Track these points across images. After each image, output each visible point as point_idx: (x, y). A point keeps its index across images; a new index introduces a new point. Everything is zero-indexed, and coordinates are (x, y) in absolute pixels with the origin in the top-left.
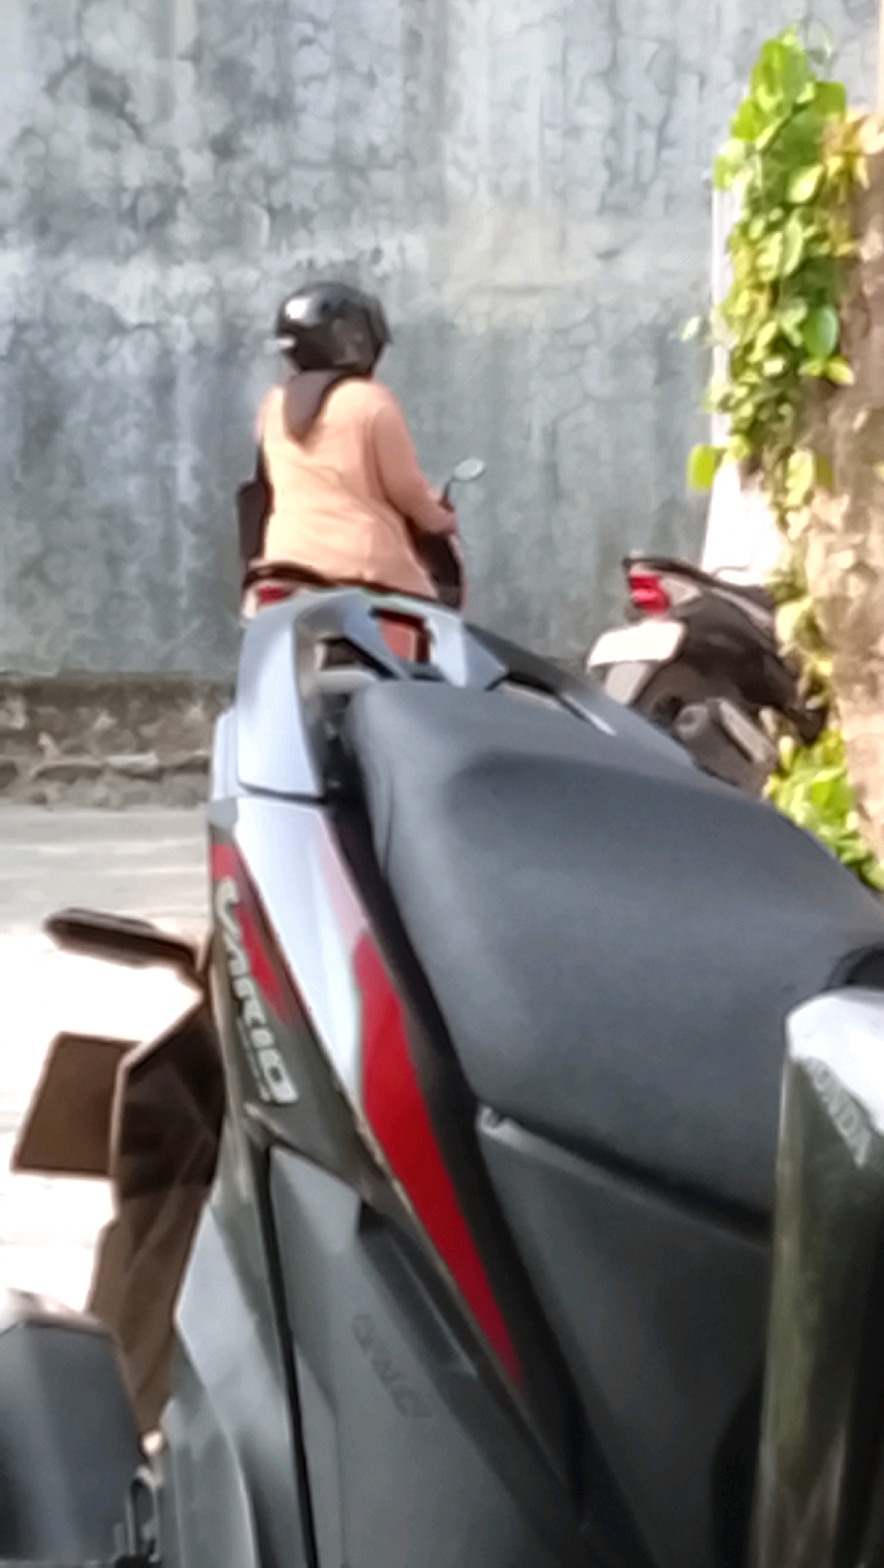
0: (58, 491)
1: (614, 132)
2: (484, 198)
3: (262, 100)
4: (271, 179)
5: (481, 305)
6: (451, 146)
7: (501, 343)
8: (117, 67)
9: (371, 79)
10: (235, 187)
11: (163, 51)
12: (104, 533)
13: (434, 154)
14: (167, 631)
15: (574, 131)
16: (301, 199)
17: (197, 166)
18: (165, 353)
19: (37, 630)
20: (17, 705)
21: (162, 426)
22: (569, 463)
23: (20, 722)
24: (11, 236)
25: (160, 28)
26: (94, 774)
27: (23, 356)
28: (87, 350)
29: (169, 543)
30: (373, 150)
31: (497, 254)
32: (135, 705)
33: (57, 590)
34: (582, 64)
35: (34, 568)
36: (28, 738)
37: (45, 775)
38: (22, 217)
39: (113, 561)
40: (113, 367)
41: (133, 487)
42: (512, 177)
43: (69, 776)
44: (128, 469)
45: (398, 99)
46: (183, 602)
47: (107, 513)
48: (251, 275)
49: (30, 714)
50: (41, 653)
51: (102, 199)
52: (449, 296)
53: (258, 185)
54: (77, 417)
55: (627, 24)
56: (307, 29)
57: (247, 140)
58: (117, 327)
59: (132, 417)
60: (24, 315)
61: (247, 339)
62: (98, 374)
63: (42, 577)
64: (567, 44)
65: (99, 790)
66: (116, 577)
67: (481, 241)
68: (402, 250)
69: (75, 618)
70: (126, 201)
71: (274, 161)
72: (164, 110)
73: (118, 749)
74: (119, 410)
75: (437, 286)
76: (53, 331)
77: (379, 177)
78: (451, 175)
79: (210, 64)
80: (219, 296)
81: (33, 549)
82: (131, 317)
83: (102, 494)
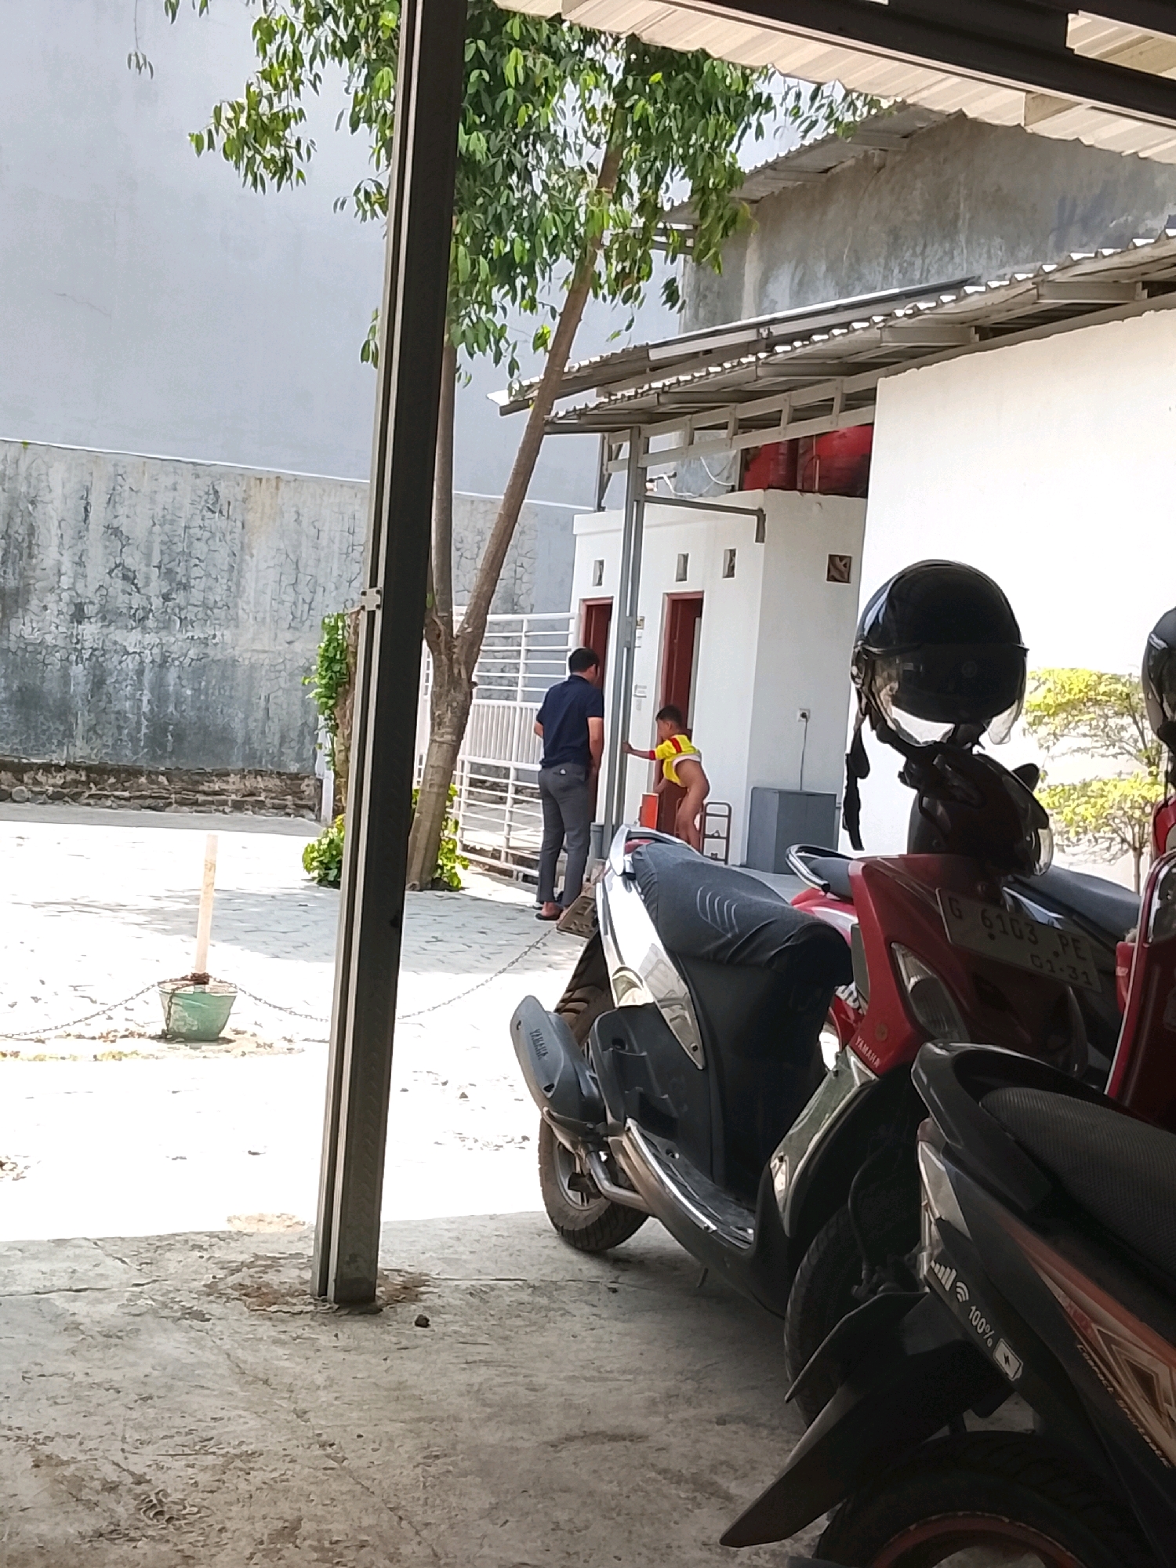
0: (102, 704)
1: (294, 603)
2: (251, 621)
3: (180, 583)
4: (181, 609)
5: (248, 655)
6: (241, 604)
7: (252, 667)
8: (133, 569)
9: (217, 579)
10: (169, 610)
11: (148, 565)
12: (117, 719)
13: (236, 605)
14: (135, 753)
15: (282, 602)
16: (191, 616)
17: (157, 602)
18: (142, 662)
19: (92, 749)
20: (83, 773)
21: (139, 686)
22: (272, 708)
23: (84, 778)
24: (92, 620)
25: (148, 556)
26: (107, 797)
27: (94, 659)
28: (116, 659)
29: (139, 723)
30: (216, 602)
31: (253, 640)
32: (123, 775)
33: (101, 737)
34: (285, 581)
35: (93, 729)
36: (87, 784)
37: (91, 796)
38: (97, 614)
39: (120, 728)
40: (124, 665)
41: (128, 704)
42: (260, 616)
43: (99, 797)
44: (127, 699)
45: (225, 587)
46: (142, 744)
47: (118, 713)
48: (173, 639)
49: (88, 776)
50: (93, 757)
51: (125, 611)
52: (237, 653)
53: (177, 610)
54: (110, 680)
55: (301, 570)
56: (197, 562)
57: (174, 596)
58: (128, 653)
59: (129, 682)
60: (96, 646)
61: (170, 660)
62: (119, 667)
63: (95, 732)
64: (281, 574)
65: (109, 803)
66: (120, 734)
67: (249, 635)
68: (223, 635)
69: (105, 746)
70: (133, 611)
71: (183, 604)
72: (147, 584)
73: (116, 790)
74: (125, 680)
75: (233, 648)
76: (105, 652)
77: (215, 611)
78: (241, 612)
79: (163, 570)
80: (161, 644)
81: (94, 722)
82: (131, 650)
83: (117, 706)
